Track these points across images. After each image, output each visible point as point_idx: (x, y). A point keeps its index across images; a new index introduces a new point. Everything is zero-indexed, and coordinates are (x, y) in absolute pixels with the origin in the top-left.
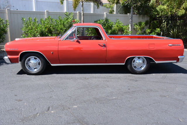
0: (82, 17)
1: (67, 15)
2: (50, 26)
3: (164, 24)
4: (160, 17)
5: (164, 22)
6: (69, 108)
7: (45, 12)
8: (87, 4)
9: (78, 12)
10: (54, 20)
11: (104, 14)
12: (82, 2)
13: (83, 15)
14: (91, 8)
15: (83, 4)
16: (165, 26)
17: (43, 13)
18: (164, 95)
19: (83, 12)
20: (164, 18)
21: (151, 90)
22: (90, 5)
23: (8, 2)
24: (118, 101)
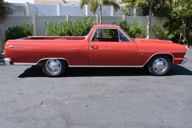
0: (100, 20)
1: (86, 19)
2: (70, 29)
3: (183, 25)
4: (180, 18)
5: (184, 24)
6: (60, 104)
7: (66, 16)
8: (107, 8)
9: (97, 15)
10: (73, 24)
11: (123, 17)
12: (101, 6)
13: (101, 18)
14: (111, 11)
15: (101, 8)
16: (184, 28)
17: (65, 17)
18: (159, 95)
19: (101, 15)
20: (184, 20)
21: (148, 90)
22: (110, 8)
23: (36, 9)
24: (110, 99)
